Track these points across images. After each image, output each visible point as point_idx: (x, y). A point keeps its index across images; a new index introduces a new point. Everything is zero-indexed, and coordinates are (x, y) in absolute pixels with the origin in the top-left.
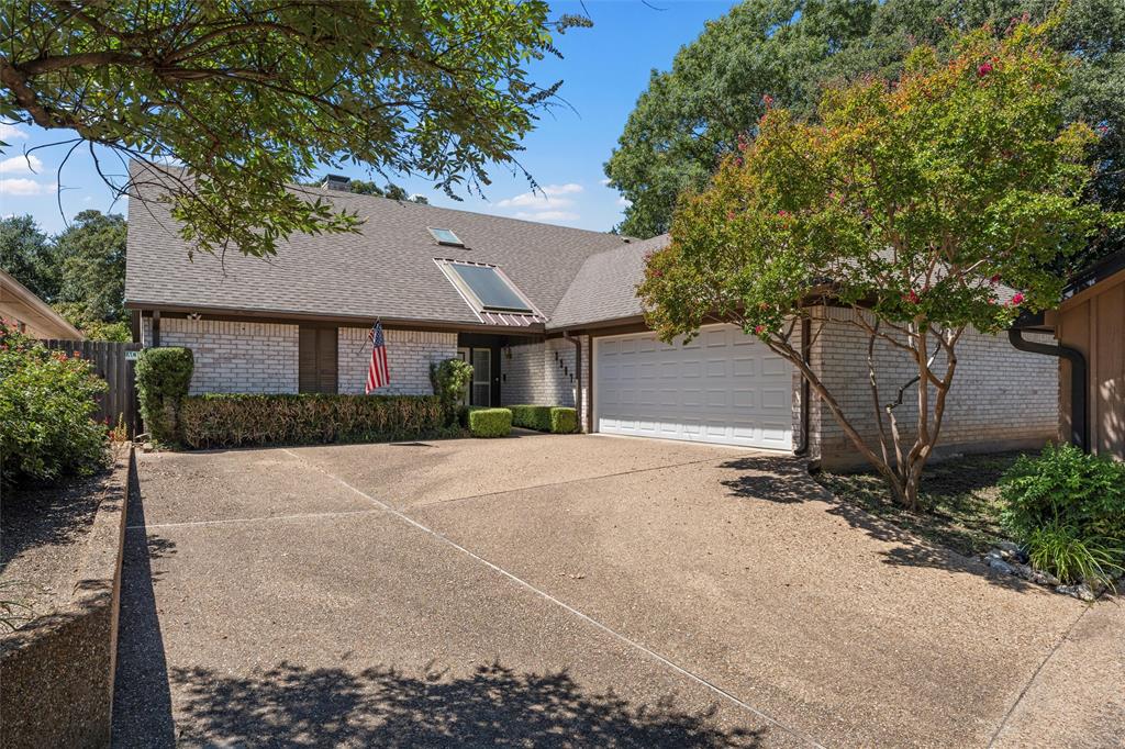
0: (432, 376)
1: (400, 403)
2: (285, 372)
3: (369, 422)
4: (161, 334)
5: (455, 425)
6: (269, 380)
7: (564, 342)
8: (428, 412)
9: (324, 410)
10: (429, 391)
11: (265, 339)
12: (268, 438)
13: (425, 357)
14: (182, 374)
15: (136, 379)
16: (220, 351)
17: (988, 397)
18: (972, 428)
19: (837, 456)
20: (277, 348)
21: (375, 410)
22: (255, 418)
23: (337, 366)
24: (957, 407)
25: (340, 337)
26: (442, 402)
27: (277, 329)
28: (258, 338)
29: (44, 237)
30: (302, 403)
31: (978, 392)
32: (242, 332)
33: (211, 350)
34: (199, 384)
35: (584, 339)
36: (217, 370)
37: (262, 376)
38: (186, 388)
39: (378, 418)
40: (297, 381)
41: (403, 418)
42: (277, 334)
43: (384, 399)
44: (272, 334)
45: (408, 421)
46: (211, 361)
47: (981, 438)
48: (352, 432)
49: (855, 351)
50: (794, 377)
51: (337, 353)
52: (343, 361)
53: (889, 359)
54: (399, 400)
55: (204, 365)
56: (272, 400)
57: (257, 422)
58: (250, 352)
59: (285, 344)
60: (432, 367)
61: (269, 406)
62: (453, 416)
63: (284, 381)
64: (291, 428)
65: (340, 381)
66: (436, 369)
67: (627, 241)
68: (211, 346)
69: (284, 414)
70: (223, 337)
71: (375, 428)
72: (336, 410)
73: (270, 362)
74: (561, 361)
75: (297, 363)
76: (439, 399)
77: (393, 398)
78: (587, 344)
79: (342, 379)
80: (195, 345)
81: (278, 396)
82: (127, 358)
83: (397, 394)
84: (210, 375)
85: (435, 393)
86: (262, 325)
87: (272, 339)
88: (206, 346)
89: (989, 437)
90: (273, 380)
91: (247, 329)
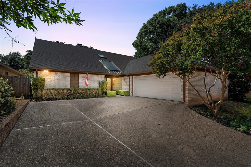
0: (99, 84)
1: (92, 90)
2: (67, 83)
3: (86, 94)
4: (38, 75)
5: (104, 95)
6: (63, 85)
7: (127, 77)
8: (98, 92)
9: (76, 92)
10: (99, 87)
11: (63, 76)
12: (63, 98)
13: (98, 80)
14: (42, 84)
15: (31, 85)
16: (52, 79)
17: (216, 89)
18: (214, 96)
19: (191, 103)
20: (65, 78)
21: (87, 92)
22: (60, 94)
23: (79, 82)
24: (211, 92)
25: (79, 76)
26: (101, 90)
27: (65, 74)
28: (61, 76)
29: (21, 56)
30: (71, 90)
31: (215, 88)
32: (57, 74)
33: (50, 78)
34: (47, 86)
35: (131, 77)
36: (51, 83)
37: (62, 84)
38: (44, 87)
39: (88, 93)
40: (70, 85)
41: (93, 93)
42: (65, 75)
43: (89, 89)
44: (64, 75)
45: (94, 94)
46: (50, 81)
47: (215, 98)
48: (82, 96)
49: (194, 80)
50: (181, 85)
51: (79, 79)
52: (80, 81)
53: (200, 81)
54: (92, 89)
55: (48, 82)
56: (63, 90)
57: (60, 95)
58: (59, 79)
59: (67, 77)
60: (99, 82)
61: (63, 91)
62: (104, 93)
63: (67, 85)
64: (68, 96)
65: (79, 85)
66: (100, 83)
67: (136, 58)
68: (50, 77)
69: (66, 93)
70: (53, 75)
71: (87, 95)
72: (78, 92)
73: (64, 81)
74: (126, 81)
75: (70, 81)
76: (101, 89)
77: (91, 89)
78: (131, 78)
79: (80, 85)
80: (46, 77)
81: (65, 89)
82: (30, 80)
83: (92, 88)
84: (49, 84)
85: (100, 88)
86: (62, 73)
87: (64, 76)
88: (49, 77)
89: (216, 98)
90: (64, 85)
91: (58, 74)
